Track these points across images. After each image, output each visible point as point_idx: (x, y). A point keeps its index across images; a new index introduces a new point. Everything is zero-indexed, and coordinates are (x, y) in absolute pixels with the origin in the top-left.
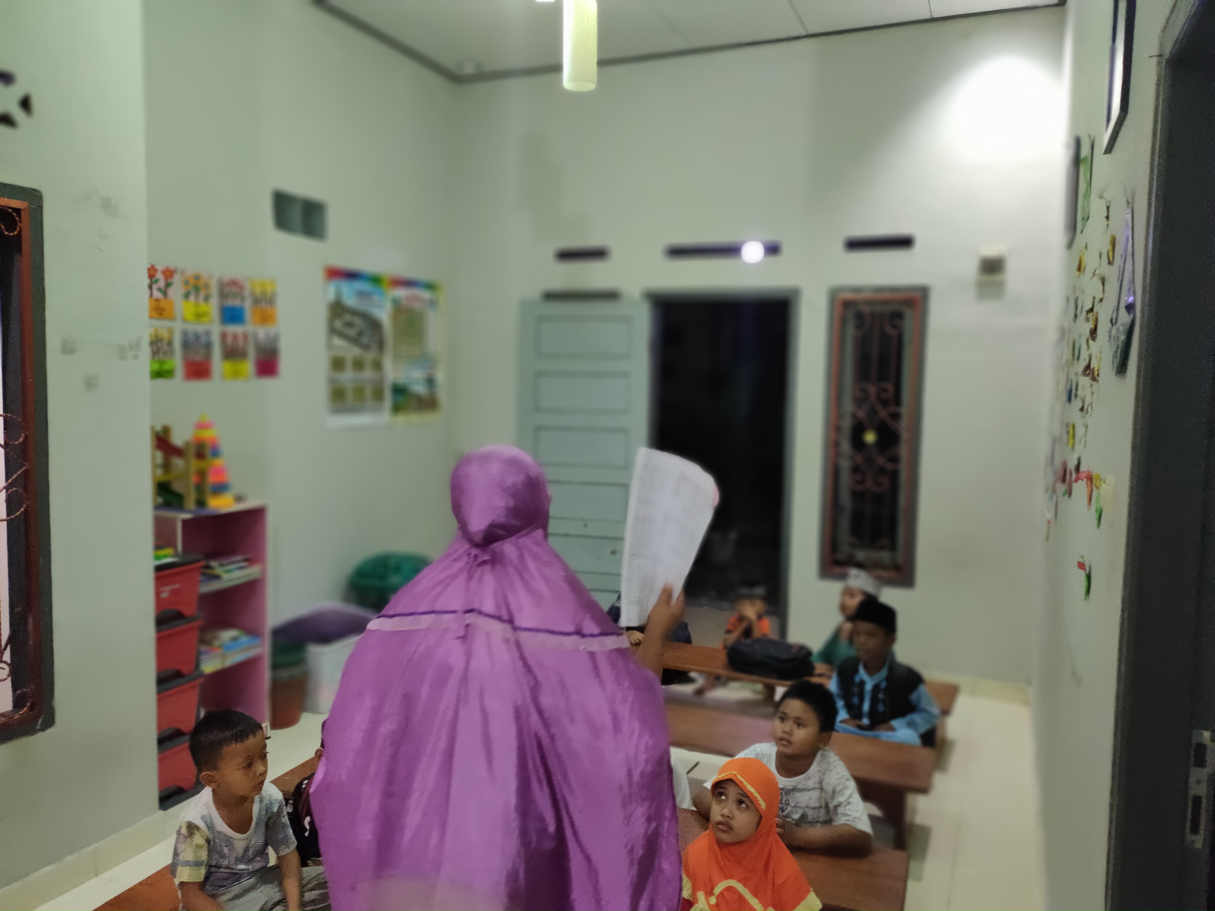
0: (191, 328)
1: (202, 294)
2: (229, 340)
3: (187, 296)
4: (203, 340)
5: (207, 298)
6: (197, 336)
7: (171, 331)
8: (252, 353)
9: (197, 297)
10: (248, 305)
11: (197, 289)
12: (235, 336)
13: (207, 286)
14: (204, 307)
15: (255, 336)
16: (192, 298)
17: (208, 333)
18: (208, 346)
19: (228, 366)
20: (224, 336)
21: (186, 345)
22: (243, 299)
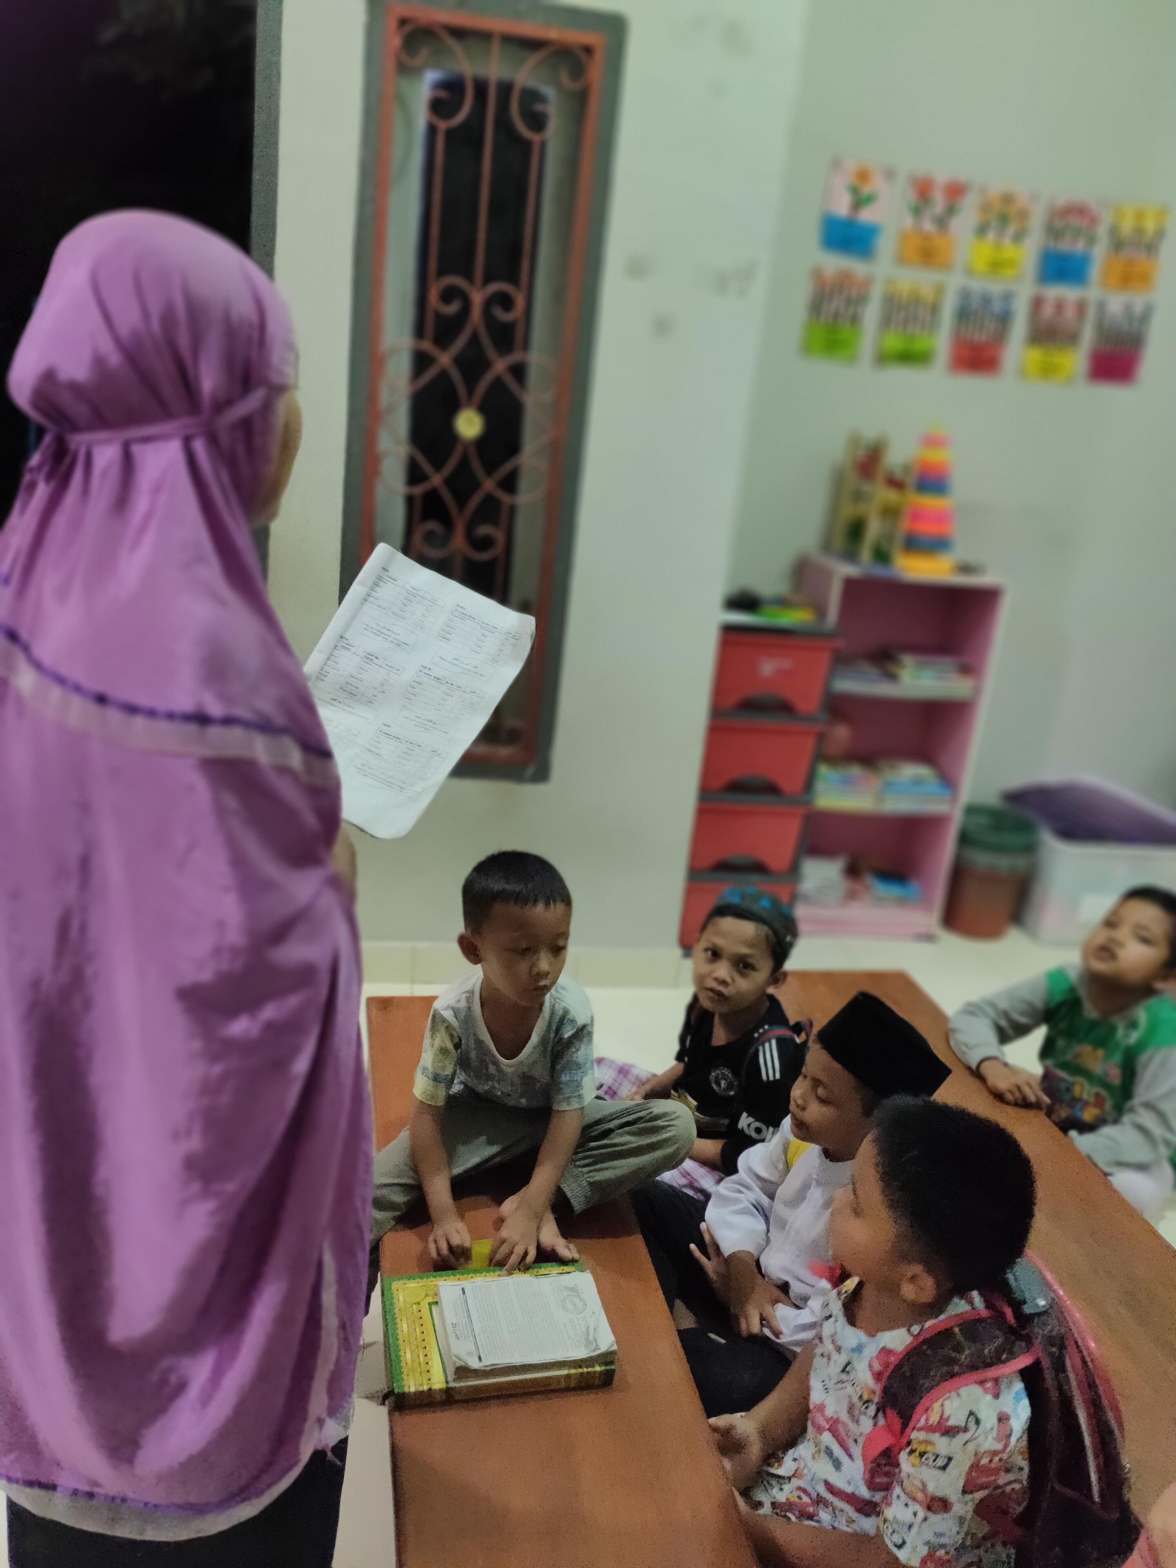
0: (977, 286)
1: (1012, 229)
2: (1048, 311)
3: (982, 230)
4: (997, 307)
5: (1018, 237)
6: (986, 300)
7: (940, 290)
8: (1088, 337)
9: (1001, 233)
10: (1100, 252)
11: (1004, 219)
12: (1060, 306)
13: (1023, 215)
14: (1009, 251)
15: (1101, 307)
16: (991, 236)
17: (1008, 297)
18: (1004, 319)
19: (1035, 355)
20: (1037, 303)
21: (963, 314)
22: (1091, 240)
